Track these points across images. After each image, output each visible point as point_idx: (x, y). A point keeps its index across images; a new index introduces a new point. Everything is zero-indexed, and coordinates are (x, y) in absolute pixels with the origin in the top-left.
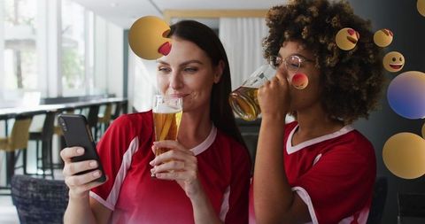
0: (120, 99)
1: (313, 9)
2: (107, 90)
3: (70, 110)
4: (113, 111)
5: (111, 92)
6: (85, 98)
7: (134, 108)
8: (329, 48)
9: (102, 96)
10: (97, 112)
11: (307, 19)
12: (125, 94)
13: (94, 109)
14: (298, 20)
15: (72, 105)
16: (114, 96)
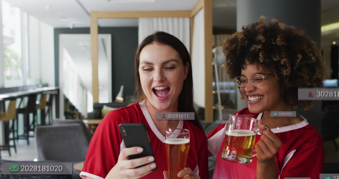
0: (52, 87)
1: (261, 37)
2: (41, 80)
3: (13, 99)
4: (47, 99)
5: (44, 82)
6: (24, 88)
7: (64, 95)
8: (282, 63)
9: (37, 86)
10: (35, 100)
11: (259, 47)
12: (57, 83)
13: (32, 97)
14: (252, 49)
15: (15, 94)
16: (47, 85)
